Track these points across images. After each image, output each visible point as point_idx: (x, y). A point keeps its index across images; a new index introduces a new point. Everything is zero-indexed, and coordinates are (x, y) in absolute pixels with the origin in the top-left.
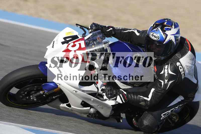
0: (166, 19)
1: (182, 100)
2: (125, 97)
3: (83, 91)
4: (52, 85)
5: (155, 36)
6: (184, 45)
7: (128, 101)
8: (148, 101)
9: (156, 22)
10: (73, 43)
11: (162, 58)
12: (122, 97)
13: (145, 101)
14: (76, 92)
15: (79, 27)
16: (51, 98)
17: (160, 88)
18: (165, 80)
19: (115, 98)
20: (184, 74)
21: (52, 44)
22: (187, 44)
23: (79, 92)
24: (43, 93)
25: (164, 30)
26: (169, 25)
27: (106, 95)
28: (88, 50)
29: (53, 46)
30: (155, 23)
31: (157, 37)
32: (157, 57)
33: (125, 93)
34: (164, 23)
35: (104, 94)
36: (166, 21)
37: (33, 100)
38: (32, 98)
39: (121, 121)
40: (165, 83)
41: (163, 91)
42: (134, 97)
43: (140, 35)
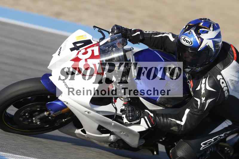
0: (204, 19)
1: (229, 126)
3: (98, 112)
4: (60, 104)
5: (187, 41)
6: (229, 53)
8: (181, 125)
9: (190, 23)
10: (85, 49)
11: (199, 69)
12: (147, 120)
13: (178, 125)
14: (89, 113)
15: (97, 29)
16: (60, 121)
17: (196, 108)
18: (202, 98)
19: (138, 121)
20: (228, 90)
21: (59, 50)
22: (232, 51)
23: (93, 113)
24: (48, 114)
25: (199, 32)
26: (205, 27)
27: (126, 117)
28: (104, 59)
29: (60, 53)
30: (188, 24)
31: (190, 42)
32: (190, 68)
33: (152, 115)
34: (199, 23)
35: (124, 116)
36: (203, 21)
37: (36, 123)
38: (34, 121)
39: (155, 154)
40: (202, 102)
41: (200, 112)
42: (163, 120)
43: (174, 40)
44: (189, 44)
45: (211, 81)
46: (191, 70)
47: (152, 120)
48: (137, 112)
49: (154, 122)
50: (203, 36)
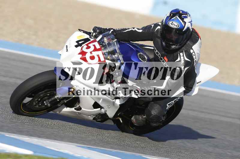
16: (62, 102)
20: (196, 61)
21: (65, 48)
25: (182, 18)
26: (185, 14)
29: (67, 50)
38: (45, 104)
43: (142, 31)
50: (185, 20)
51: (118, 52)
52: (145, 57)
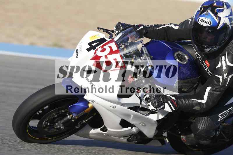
2: (174, 104)
4: (82, 105)
5: (205, 22)
7: (179, 108)
8: (203, 104)
10: (101, 48)
12: (170, 104)
14: (113, 107)
15: (102, 30)
17: (217, 85)
18: (224, 74)
19: (162, 106)
21: (75, 53)
24: (71, 117)
25: (216, 12)
26: (220, 6)
27: (152, 104)
29: (77, 55)
30: (202, 6)
31: (209, 22)
32: (210, 47)
33: (174, 98)
36: (215, 1)
40: (224, 78)
41: (222, 88)
42: (185, 101)
43: (179, 28)
44: (209, 24)
45: (230, 57)
46: (211, 49)
47: (175, 104)
48: (161, 98)
49: (177, 105)
50: (220, 14)
51: (145, 53)
52: (186, 57)
